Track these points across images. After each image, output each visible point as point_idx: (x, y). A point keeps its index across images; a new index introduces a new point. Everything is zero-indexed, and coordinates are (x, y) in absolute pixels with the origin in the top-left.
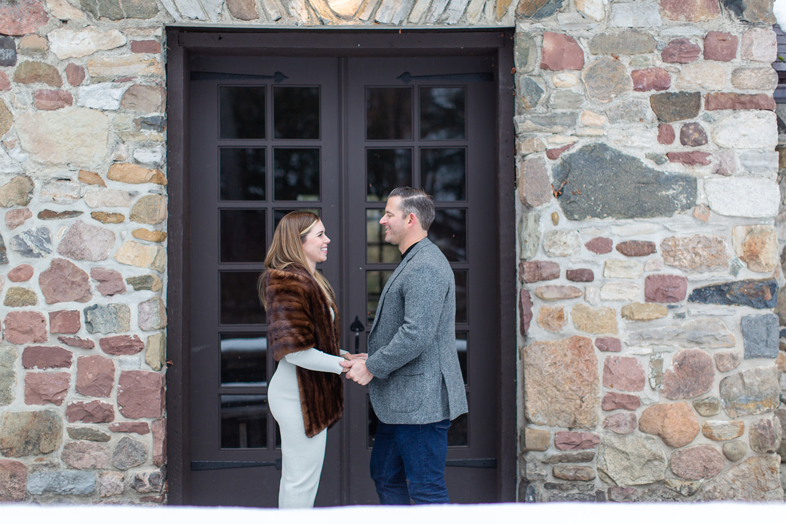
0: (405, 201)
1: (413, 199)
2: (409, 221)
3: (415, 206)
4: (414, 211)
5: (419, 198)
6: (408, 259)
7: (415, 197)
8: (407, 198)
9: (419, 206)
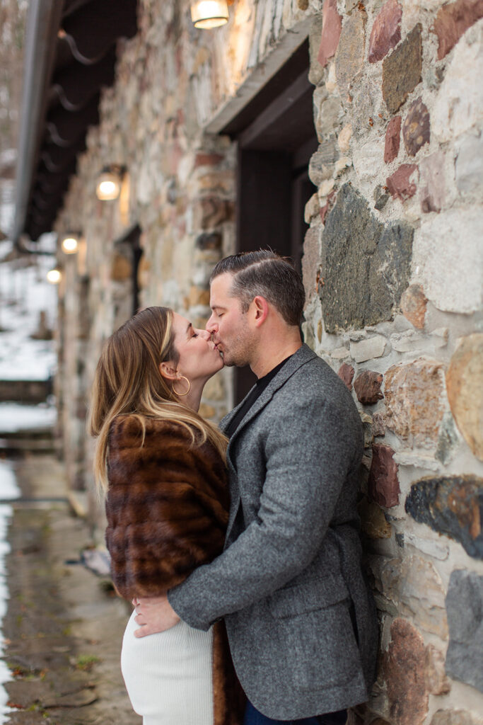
0: (240, 277)
1: (253, 270)
2: (256, 314)
3: (260, 281)
4: (260, 291)
5: (266, 264)
6: (275, 388)
7: (257, 265)
8: (243, 271)
9: (268, 279)
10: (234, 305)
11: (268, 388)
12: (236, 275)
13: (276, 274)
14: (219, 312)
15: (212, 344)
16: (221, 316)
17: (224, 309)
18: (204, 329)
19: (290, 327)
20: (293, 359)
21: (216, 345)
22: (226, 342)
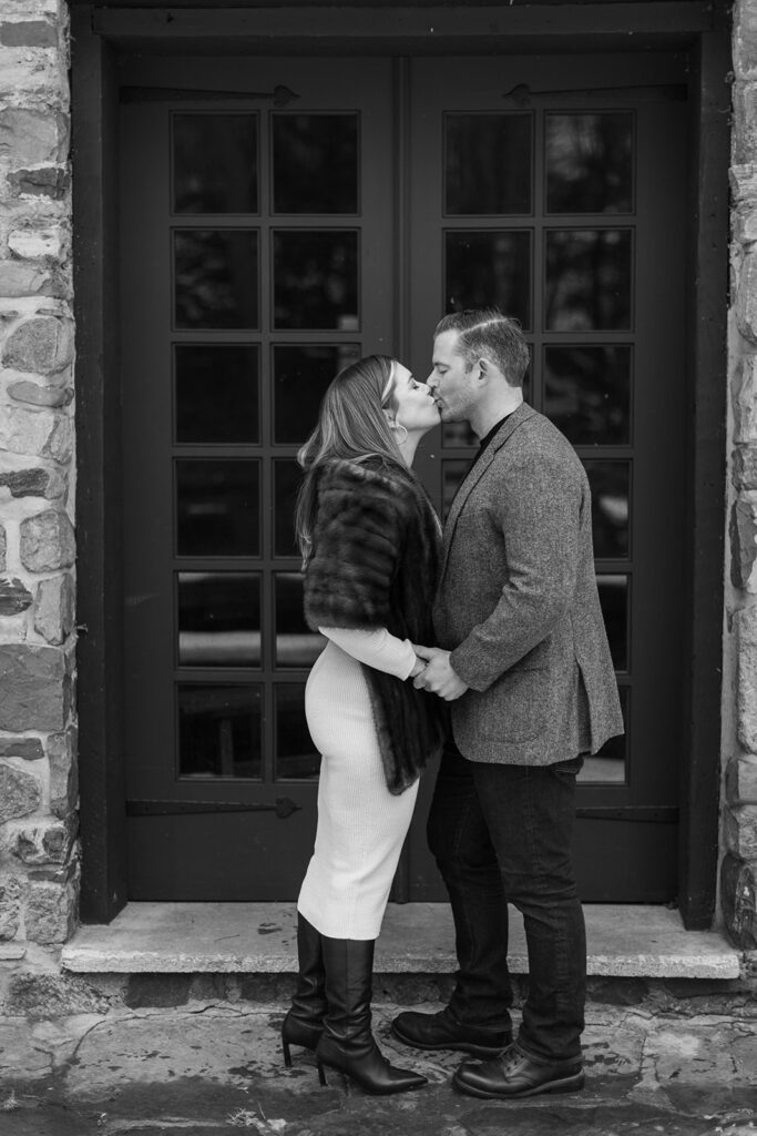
0: (465, 336)
1: (480, 329)
2: (479, 374)
3: (485, 342)
4: (487, 355)
5: (493, 325)
6: (496, 447)
7: (484, 325)
8: (469, 330)
9: (494, 340)
10: (458, 364)
11: (490, 446)
12: (462, 333)
13: (502, 336)
14: (442, 369)
15: (433, 400)
16: (443, 373)
17: (448, 366)
18: (425, 382)
19: (511, 388)
20: (513, 416)
21: (436, 401)
22: (446, 399)
